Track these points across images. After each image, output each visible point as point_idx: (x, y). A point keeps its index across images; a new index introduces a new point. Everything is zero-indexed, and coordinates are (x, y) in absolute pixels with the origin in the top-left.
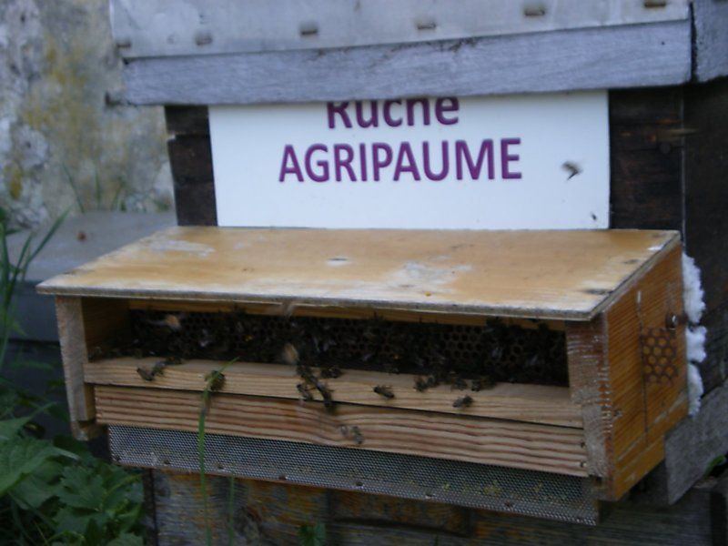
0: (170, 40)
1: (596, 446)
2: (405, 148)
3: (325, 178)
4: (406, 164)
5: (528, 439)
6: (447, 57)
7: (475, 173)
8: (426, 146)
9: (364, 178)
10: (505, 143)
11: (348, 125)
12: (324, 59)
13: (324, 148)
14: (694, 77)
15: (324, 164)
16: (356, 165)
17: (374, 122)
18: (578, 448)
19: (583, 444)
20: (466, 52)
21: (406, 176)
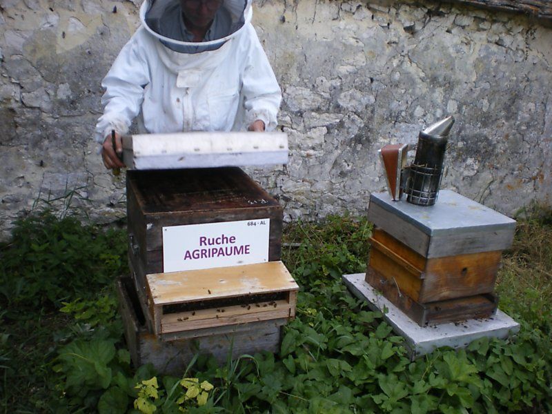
2: (221, 249)
3: (198, 257)
4: (221, 252)
7: (238, 253)
8: (226, 248)
10: (246, 246)
11: (206, 244)
13: (198, 251)
15: (198, 255)
16: (207, 254)
17: (213, 243)
21: (221, 255)
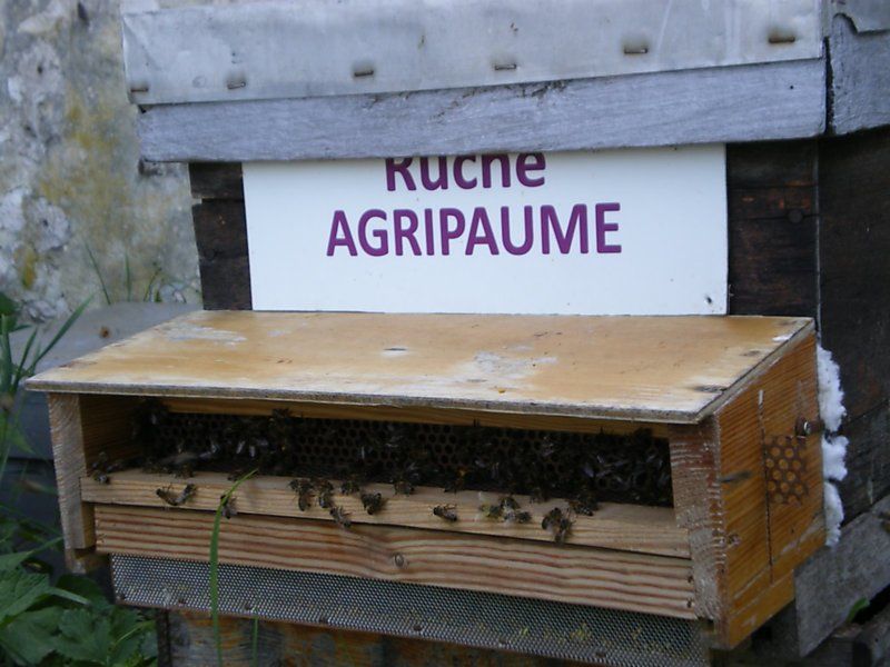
0: (196, 83)
1: (706, 581)
2: (480, 214)
3: (383, 251)
4: (481, 233)
5: (624, 572)
6: (530, 103)
7: (565, 247)
8: (505, 212)
9: (431, 251)
10: (601, 209)
11: (411, 186)
12: (382, 106)
13: (382, 215)
14: (829, 128)
15: (382, 234)
16: (420, 235)
17: (443, 183)
18: (684, 583)
19: (690, 579)
20: (553, 97)
21: (482, 250)
